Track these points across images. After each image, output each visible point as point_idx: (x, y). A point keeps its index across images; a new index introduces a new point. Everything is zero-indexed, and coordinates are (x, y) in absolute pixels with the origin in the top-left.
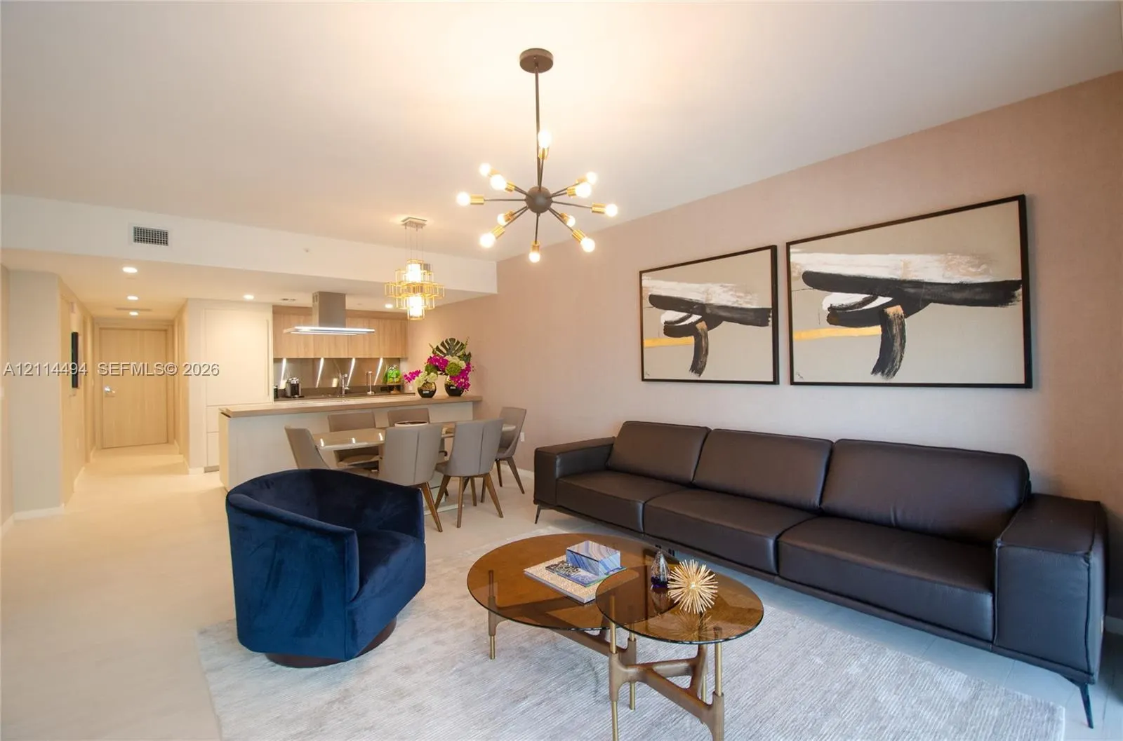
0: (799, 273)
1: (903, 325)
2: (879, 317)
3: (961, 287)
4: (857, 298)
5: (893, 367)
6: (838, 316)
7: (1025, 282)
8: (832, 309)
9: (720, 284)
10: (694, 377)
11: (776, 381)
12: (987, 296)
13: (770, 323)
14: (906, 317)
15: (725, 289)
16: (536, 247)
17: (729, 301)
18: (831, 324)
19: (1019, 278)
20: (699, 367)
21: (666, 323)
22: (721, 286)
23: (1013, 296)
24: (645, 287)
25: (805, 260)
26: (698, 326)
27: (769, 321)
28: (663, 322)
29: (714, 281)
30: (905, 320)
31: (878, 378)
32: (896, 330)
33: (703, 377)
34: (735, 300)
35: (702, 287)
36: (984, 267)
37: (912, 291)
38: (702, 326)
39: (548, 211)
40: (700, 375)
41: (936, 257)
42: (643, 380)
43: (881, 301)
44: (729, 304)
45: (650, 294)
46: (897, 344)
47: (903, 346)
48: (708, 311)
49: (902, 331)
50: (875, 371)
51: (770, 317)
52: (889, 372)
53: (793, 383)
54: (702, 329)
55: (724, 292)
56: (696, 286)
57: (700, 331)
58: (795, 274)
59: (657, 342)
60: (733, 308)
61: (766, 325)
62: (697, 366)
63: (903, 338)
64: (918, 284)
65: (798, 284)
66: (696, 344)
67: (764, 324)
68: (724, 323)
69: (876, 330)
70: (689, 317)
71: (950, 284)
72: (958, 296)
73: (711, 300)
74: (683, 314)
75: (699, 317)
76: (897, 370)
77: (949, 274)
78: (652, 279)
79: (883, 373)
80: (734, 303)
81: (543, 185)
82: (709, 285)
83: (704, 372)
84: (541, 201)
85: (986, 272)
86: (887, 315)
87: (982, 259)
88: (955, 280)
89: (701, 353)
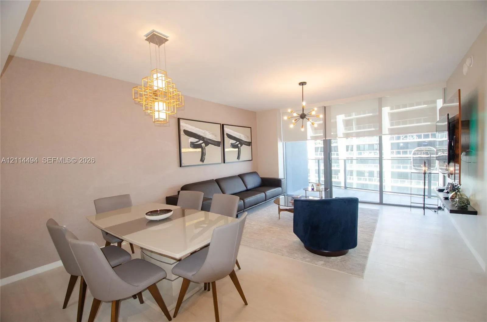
0: (226, 133)
2: (237, 146)
4: (235, 142)
8: (231, 144)
9: (208, 132)
10: (201, 163)
12: (248, 144)
14: (241, 147)
15: (210, 133)
18: (231, 147)
19: (251, 141)
20: (203, 159)
21: (191, 142)
23: (250, 145)
24: (182, 126)
25: (226, 130)
26: (202, 145)
29: (207, 130)
32: (240, 149)
35: (204, 131)
38: (203, 145)
40: (203, 162)
41: (244, 136)
42: (181, 167)
43: (238, 143)
44: (211, 139)
45: (184, 129)
46: (240, 153)
48: (205, 140)
51: (220, 144)
53: (224, 162)
54: (204, 146)
56: (201, 130)
57: (203, 147)
59: (188, 150)
60: (214, 141)
61: (220, 146)
63: (240, 151)
64: (242, 140)
65: (225, 136)
66: (202, 151)
68: (210, 144)
69: (237, 149)
70: (199, 141)
72: (246, 144)
73: (206, 136)
74: (197, 140)
75: (203, 142)
76: (240, 158)
77: (245, 139)
79: (238, 159)
80: (213, 138)
85: (248, 140)
87: (248, 137)
88: (245, 141)
89: (203, 154)
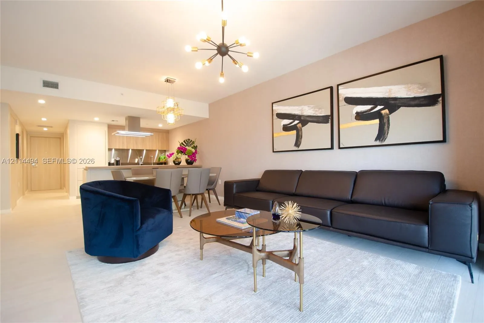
0: (343, 98)
1: (389, 118)
2: (378, 115)
3: (415, 98)
4: (368, 107)
5: (384, 137)
6: (360, 116)
7: (443, 95)
8: (357, 113)
9: (308, 106)
10: (296, 148)
11: (332, 148)
12: (426, 102)
13: (330, 122)
14: (390, 114)
15: (310, 108)
16: (222, 74)
17: (311, 113)
18: (357, 120)
19: (440, 93)
20: (299, 143)
21: (283, 125)
22: (308, 107)
23: (438, 101)
24: (275, 110)
25: (345, 92)
26: (298, 125)
27: (329, 121)
28: (282, 125)
29: (305, 105)
30: (390, 115)
31: (378, 143)
32: (385, 120)
33: (300, 149)
34: (314, 112)
35: (300, 108)
36: (425, 89)
37: (393, 102)
38: (300, 125)
39: (227, 55)
40: (298, 148)
41: (403, 86)
42: (273, 152)
43: (379, 108)
44: (312, 115)
45: (276, 113)
46: (386, 127)
47: (388, 127)
48: (302, 118)
49: (389, 120)
50: (376, 140)
51: (329, 119)
52: (382, 140)
53: (340, 148)
54: (300, 127)
55: (309, 109)
56: (297, 107)
57: (299, 128)
58: (341, 98)
59: (280, 134)
60: (313, 116)
61: (329, 123)
62: (298, 143)
63: (389, 124)
64: (395, 99)
65: (342, 103)
66: (297, 133)
67: (327, 122)
68: (309, 123)
69: (377, 121)
70: (294, 122)
71: (410, 98)
72: (413, 103)
73: (303, 113)
74: (291, 121)
75: (298, 121)
76: (386, 138)
77: (409, 93)
78: (278, 106)
79: (380, 140)
80: (314, 114)
81: (224, 42)
82: (303, 106)
83: (300, 146)
84: (223, 49)
85: (425, 91)
86: (382, 114)
87: (424, 85)
88: (412, 96)
89: (299, 138)
